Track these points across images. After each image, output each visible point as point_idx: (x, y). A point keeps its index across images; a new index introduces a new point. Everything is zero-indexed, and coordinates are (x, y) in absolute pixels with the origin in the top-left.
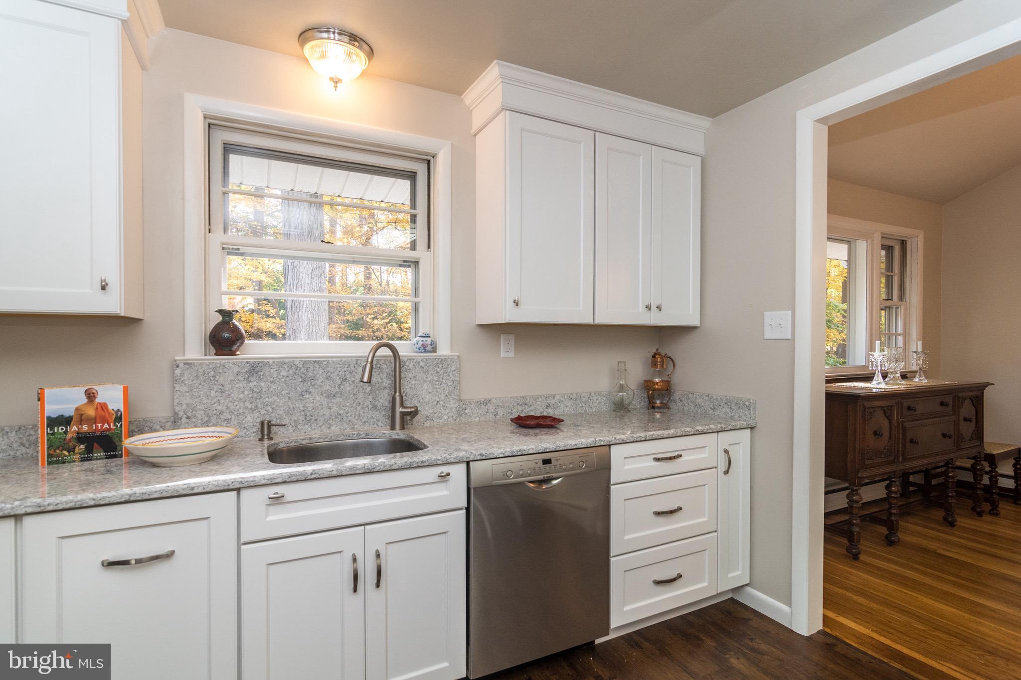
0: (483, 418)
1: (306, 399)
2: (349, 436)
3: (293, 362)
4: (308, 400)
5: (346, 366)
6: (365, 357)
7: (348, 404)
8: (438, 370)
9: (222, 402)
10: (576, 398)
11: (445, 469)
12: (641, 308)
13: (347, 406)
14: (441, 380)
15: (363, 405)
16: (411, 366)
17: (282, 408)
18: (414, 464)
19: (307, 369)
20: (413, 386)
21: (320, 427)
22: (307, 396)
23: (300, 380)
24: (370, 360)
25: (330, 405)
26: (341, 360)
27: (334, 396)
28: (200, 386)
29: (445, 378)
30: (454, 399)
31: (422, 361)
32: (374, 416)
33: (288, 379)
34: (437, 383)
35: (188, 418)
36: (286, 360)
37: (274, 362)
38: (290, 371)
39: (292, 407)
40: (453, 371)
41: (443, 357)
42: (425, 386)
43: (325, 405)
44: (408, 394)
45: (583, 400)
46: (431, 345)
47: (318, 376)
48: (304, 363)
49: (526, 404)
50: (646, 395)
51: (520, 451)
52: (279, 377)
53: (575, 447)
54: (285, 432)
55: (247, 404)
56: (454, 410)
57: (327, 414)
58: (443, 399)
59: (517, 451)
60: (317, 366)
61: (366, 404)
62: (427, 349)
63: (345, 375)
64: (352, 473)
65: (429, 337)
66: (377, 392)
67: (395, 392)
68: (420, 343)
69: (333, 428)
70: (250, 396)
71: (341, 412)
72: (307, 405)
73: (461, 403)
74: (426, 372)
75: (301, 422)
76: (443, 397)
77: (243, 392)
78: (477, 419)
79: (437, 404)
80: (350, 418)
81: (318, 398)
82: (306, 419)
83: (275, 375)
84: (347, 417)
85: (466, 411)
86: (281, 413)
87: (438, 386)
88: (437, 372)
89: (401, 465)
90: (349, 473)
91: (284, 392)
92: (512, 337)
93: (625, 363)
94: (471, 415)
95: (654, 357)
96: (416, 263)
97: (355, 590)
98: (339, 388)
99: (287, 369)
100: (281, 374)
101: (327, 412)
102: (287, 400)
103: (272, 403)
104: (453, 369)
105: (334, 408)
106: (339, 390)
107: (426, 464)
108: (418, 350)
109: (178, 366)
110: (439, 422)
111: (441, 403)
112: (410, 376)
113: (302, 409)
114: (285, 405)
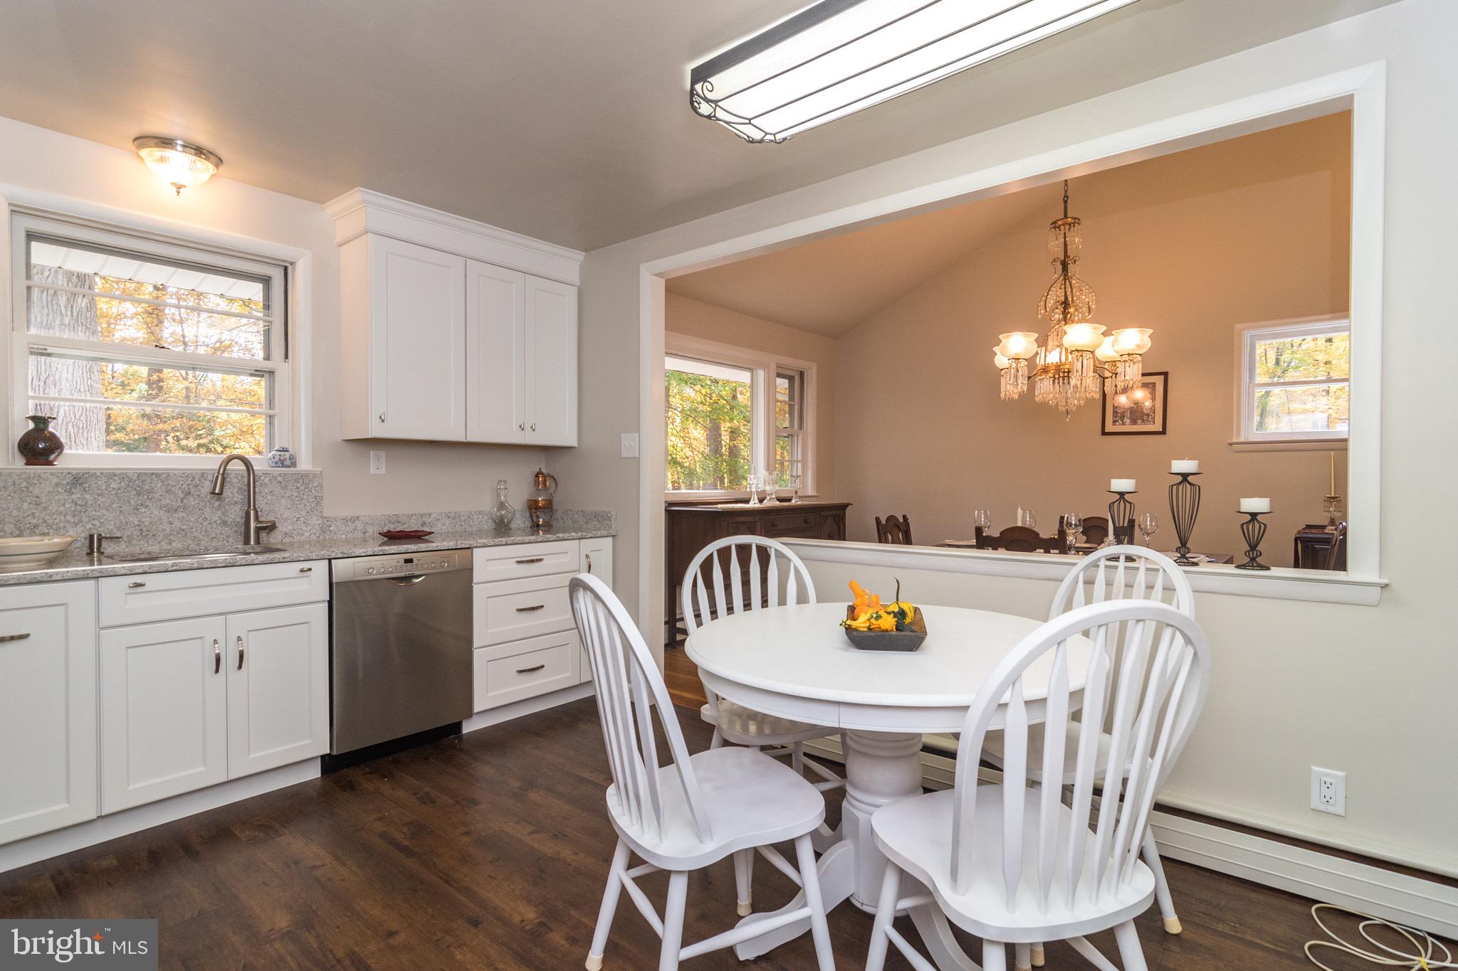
0: (350, 536)
1: (142, 513)
2: (196, 551)
3: (126, 474)
4: (145, 514)
5: (190, 480)
6: (215, 470)
7: (192, 519)
8: (299, 486)
9: (37, 514)
10: (455, 517)
11: (306, 565)
12: (515, 427)
13: (191, 521)
14: (302, 495)
15: (210, 520)
16: (267, 480)
17: (112, 523)
18: (277, 560)
19: (143, 481)
20: (269, 502)
21: (159, 542)
22: (142, 510)
23: (135, 493)
24: (221, 472)
25: (171, 519)
26: (184, 473)
27: (176, 510)
28: (9, 498)
29: (306, 493)
30: (317, 515)
31: (280, 475)
32: (223, 532)
33: (119, 491)
34: (297, 499)
36: (117, 472)
37: (102, 473)
38: (122, 484)
39: (124, 521)
40: (315, 487)
41: (303, 472)
42: (284, 501)
43: (165, 519)
44: (263, 510)
45: (463, 519)
46: (290, 459)
47: (156, 489)
48: (140, 475)
49: (399, 522)
50: (528, 514)
51: (380, 552)
52: (109, 489)
53: (436, 549)
55: (69, 518)
56: (317, 527)
57: (168, 529)
58: (304, 515)
59: (378, 550)
60: (156, 479)
61: (214, 519)
62: (285, 463)
63: (189, 489)
64: (213, 566)
65: (288, 451)
66: (227, 507)
67: (249, 506)
68: (277, 457)
69: (174, 544)
70: (73, 509)
71: (184, 527)
72: (143, 520)
73: (325, 520)
74: (285, 488)
75: (135, 537)
76: (304, 513)
77: (64, 504)
78: (344, 536)
79: (297, 520)
80: (195, 534)
81: (156, 512)
82: (141, 534)
83: (104, 487)
84: (192, 532)
85: (330, 528)
86: (111, 527)
87: (298, 502)
88: (297, 488)
91: (115, 506)
92: (383, 454)
93: (505, 482)
94: (337, 532)
95: (537, 476)
96: (272, 373)
97: (217, 671)
98: (181, 502)
99: (118, 481)
100: (111, 486)
101: (167, 527)
102: (118, 514)
103: (100, 517)
104: (316, 484)
106: (181, 504)
107: (286, 560)
108: (274, 465)
110: (300, 539)
111: (302, 519)
112: (266, 491)
113: (136, 523)
114: (116, 519)
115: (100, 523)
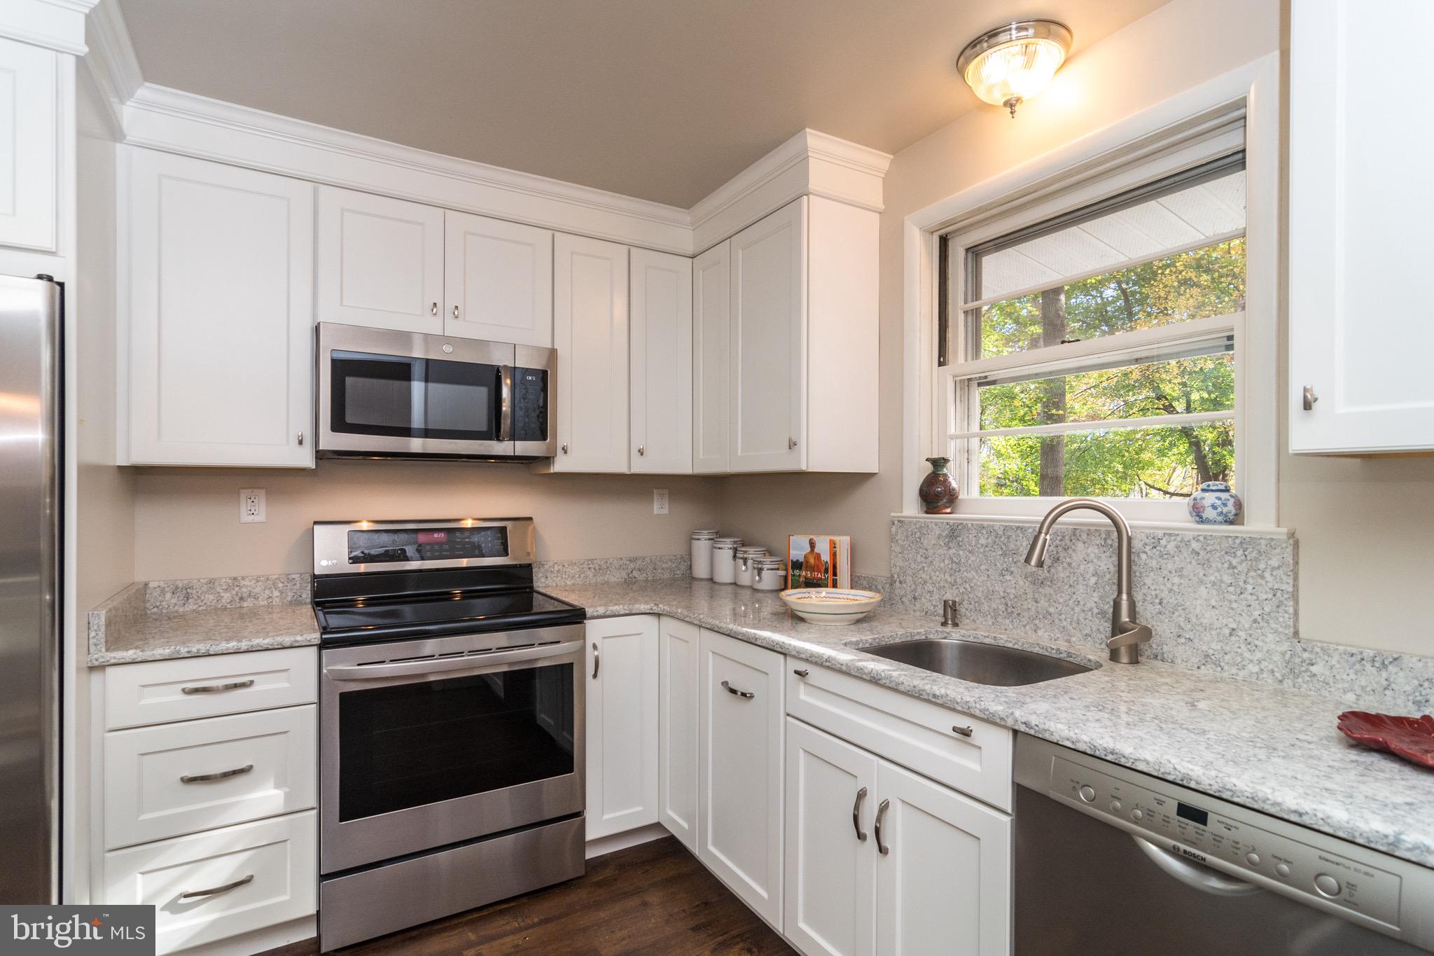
1: (1006, 581)
3: (993, 526)
4: (1009, 583)
5: (1059, 538)
7: (1061, 600)
8: (1234, 562)
9: (926, 569)
11: (962, 723)
13: (1060, 603)
14: (1241, 584)
15: (1084, 605)
16: (1171, 547)
17: (981, 589)
18: (924, 694)
19: (1009, 537)
20: (1175, 588)
21: (1025, 626)
22: (1008, 577)
23: (1001, 553)
24: (1042, 530)
25: (1037, 595)
27: (1042, 583)
28: (909, 548)
29: (1250, 580)
30: (1277, 632)
31: (1196, 539)
33: (987, 549)
34: (1231, 589)
35: (901, 582)
36: (985, 524)
37: (972, 524)
38: (990, 539)
39: (991, 589)
40: (1273, 569)
41: (1245, 536)
42: (1203, 591)
43: (1030, 596)
44: (1165, 601)
47: (1021, 549)
48: (1005, 529)
51: (1112, 753)
52: (978, 545)
53: (1293, 818)
54: (984, 623)
55: (947, 576)
56: (1276, 658)
57: (1033, 609)
58: (1247, 626)
59: (1105, 749)
60: (1021, 535)
61: (1089, 605)
63: (1057, 553)
64: (859, 675)
67: (1120, 592)
69: (1040, 633)
70: (950, 567)
71: (1052, 610)
72: (1008, 591)
73: (1298, 648)
74: (1205, 564)
75: (1001, 613)
76: (1246, 622)
77: (944, 560)
79: (1231, 635)
80: (1065, 623)
81: (1021, 583)
82: (1006, 609)
83: (974, 543)
84: (1060, 620)
85: (1313, 669)
86: (980, 594)
87: (1233, 597)
88: (1232, 567)
90: (856, 674)
91: (983, 567)
94: (1331, 681)
98: (1048, 572)
99: (986, 536)
100: (980, 541)
101: (1031, 604)
102: (986, 579)
103: (970, 581)
104: (1275, 563)
105: (1042, 602)
106: (1048, 575)
107: (938, 701)
109: (893, 524)
110: (1237, 675)
111: (1242, 634)
112: (1170, 566)
113: (1002, 594)
114: (984, 585)
115: (971, 587)
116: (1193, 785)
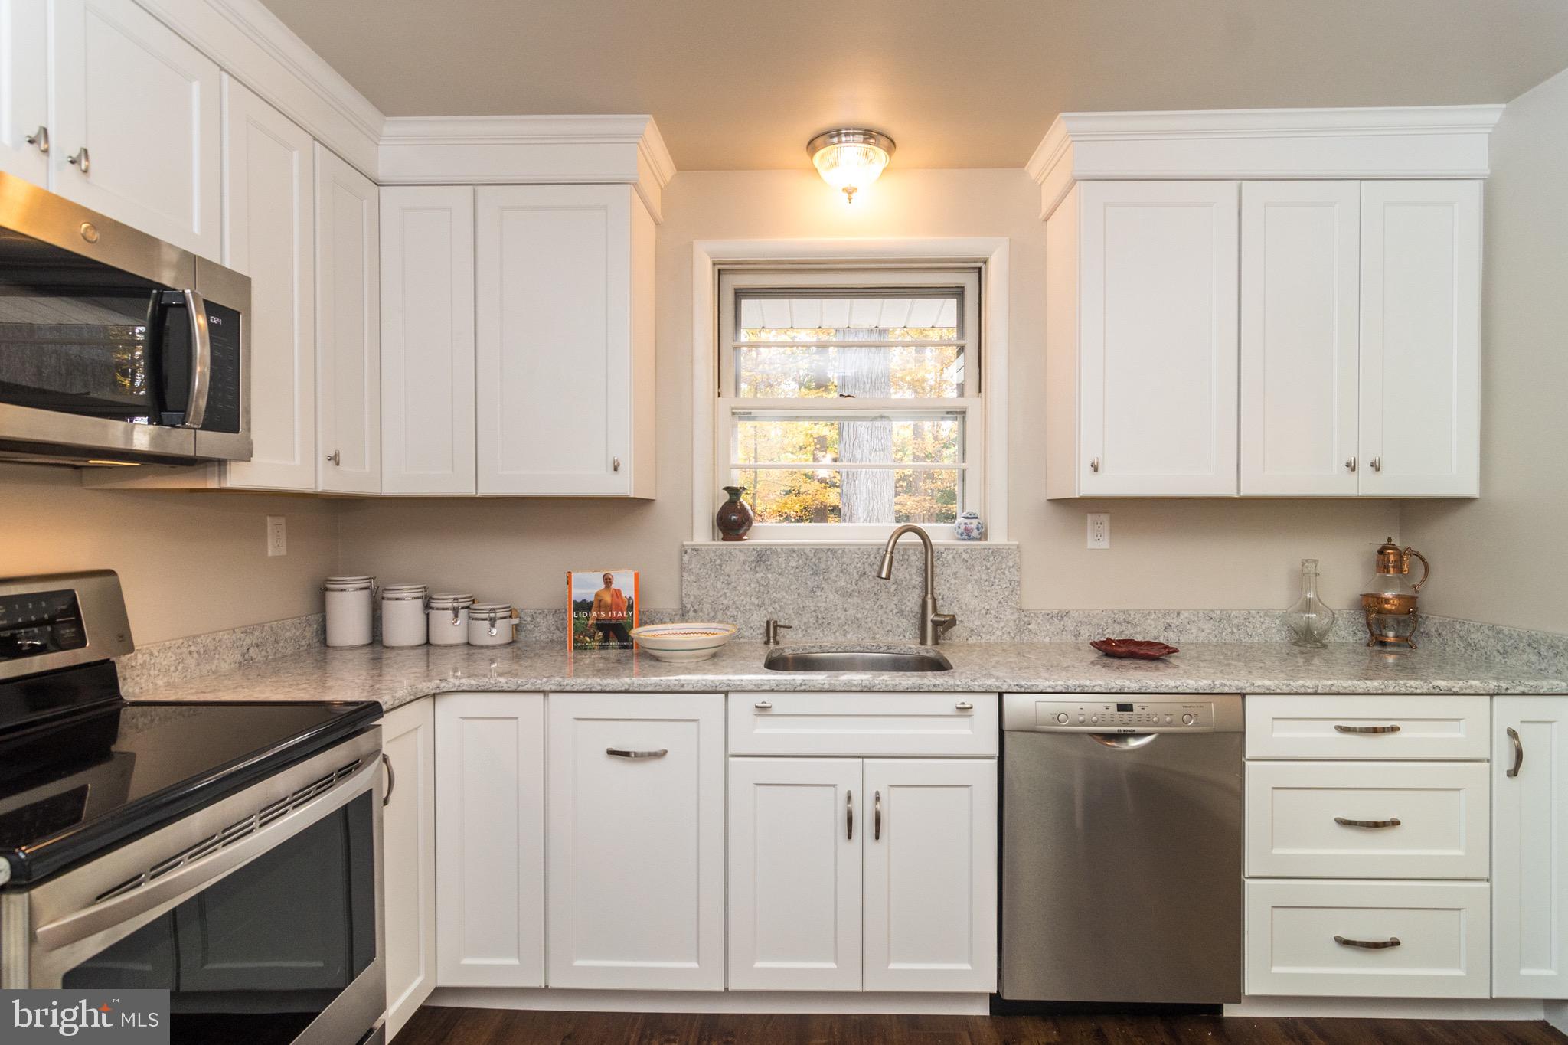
0: (1056, 639)
1: (818, 597)
2: (867, 648)
3: (803, 550)
4: (820, 598)
5: (865, 557)
6: (883, 545)
7: (868, 607)
8: (989, 565)
9: (728, 595)
10: (1221, 618)
11: (967, 700)
12: (1338, 467)
13: (866, 609)
14: (992, 579)
15: (886, 608)
16: (948, 558)
17: (791, 607)
18: (924, 687)
19: (819, 559)
20: (952, 587)
21: (834, 633)
22: (819, 593)
23: (811, 573)
24: (889, 550)
25: (846, 606)
26: (859, 549)
27: (851, 595)
28: (707, 576)
29: (998, 576)
30: (1011, 607)
31: (965, 551)
32: (900, 624)
33: (797, 570)
34: (987, 583)
35: (695, 611)
36: (796, 548)
37: (782, 549)
38: (800, 561)
39: (801, 606)
40: (1010, 567)
41: (995, 547)
42: (970, 587)
43: (840, 606)
44: (945, 597)
45: (1235, 622)
46: (978, 529)
47: (831, 568)
48: (816, 551)
49: (1128, 623)
50: (1364, 621)
51: (1079, 687)
52: (788, 568)
53: (1174, 691)
54: (794, 637)
55: (754, 599)
56: (1011, 624)
57: (842, 617)
58: (996, 607)
59: (1075, 686)
60: (831, 556)
61: (890, 608)
62: (972, 535)
63: (864, 568)
64: (846, 689)
65: (977, 518)
66: (904, 592)
67: (926, 594)
68: (963, 527)
69: (849, 636)
70: (757, 590)
71: (859, 616)
72: (819, 605)
73: (1023, 615)
74: (971, 568)
75: (812, 625)
76: (995, 604)
77: (749, 584)
78: (1047, 639)
79: (986, 613)
81: (831, 596)
82: (817, 621)
83: (783, 566)
84: (866, 623)
85: (1029, 627)
86: (790, 612)
87: (988, 588)
88: (987, 569)
89: (907, 686)
90: (843, 689)
91: (793, 587)
92: (1105, 518)
93: (1316, 562)
94: (1038, 632)
95: (1381, 552)
96: (963, 413)
97: (850, 836)
98: (856, 585)
99: (797, 559)
100: (791, 564)
101: (841, 614)
102: (796, 597)
103: (780, 600)
104: (1011, 564)
105: (851, 609)
106: (856, 587)
107: (939, 689)
108: (959, 536)
109: (686, 552)
110: (990, 639)
111: (992, 612)
112: (949, 572)
113: (813, 609)
114: (794, 603)
115: (780, 606)
116: (1126, 691)
